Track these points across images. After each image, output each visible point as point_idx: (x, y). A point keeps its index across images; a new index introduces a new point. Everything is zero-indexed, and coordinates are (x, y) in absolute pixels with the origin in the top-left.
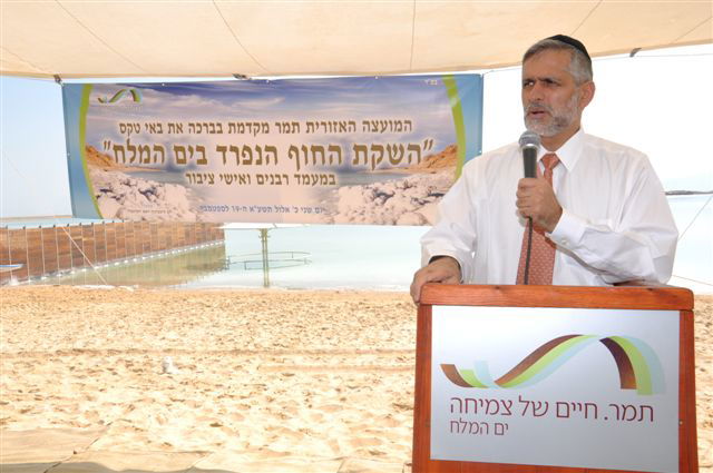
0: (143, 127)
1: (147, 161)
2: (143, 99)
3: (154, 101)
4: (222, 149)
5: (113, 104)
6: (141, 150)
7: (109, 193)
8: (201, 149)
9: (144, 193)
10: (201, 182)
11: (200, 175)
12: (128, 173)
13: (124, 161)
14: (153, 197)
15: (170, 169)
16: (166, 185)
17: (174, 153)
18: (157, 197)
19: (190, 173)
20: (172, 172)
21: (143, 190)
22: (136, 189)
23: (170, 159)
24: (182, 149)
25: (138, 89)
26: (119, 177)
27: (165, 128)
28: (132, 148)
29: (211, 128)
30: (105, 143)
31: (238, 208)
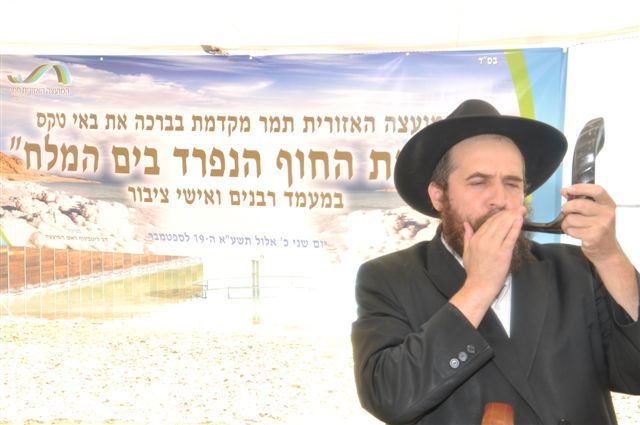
0: (70, 120)
1: (73, 167)
2: (72, 79)
3: (88, 82)
4: (181, 153)
5: (29, 85)
6: (65, 151)
7: (14, 212)
8: (151, 152)
9: (68, 213)
10: (149, 200)
11: (147, 190)
12: (43, 184)
13: (39, 165)
14: (80, 219)
15: (106, 180)
16: (101, 204)
17: (112, 157)
18: (87, 218)
19: (135, 186)
20: (108, 184)
21: (66, 208)
22: (55, 208)
23: (107, 165)
24: (124, 152)
25: (63, 64)
26: (33, 190)
27: (102, 122)
28: (51, 148)
29: (166, 123)
30: (13, 139)
31: (202, 238)
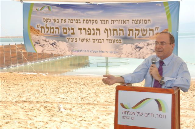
0: (52, 20)
1: (53, 33)
2: (52, 10)
3: (56, 10)
4: (80, 29)
5: (41, 11)
6: (51, 29)
7: (38, 44)
8: (73, 29)
9: (52, 44)
10: (72, 41)
11: (72, 39)
12: (45, 37)
13: (44, 32)
14: (55, 46)
15: (61, 36)
16: (60, 42)
17: (63, 30)
18: (56, 46)
19: (69, 38)
20: (62, 37)
21: (51, 43)
22: (48, 43)
23: (61, 32)
24: (66, 29)
25: (50, 6)
26: (43, 38)
27: (60, 21)
28: (47, 28)
29: (76, 21)
30: (38, 25)
31: (86, 51)
